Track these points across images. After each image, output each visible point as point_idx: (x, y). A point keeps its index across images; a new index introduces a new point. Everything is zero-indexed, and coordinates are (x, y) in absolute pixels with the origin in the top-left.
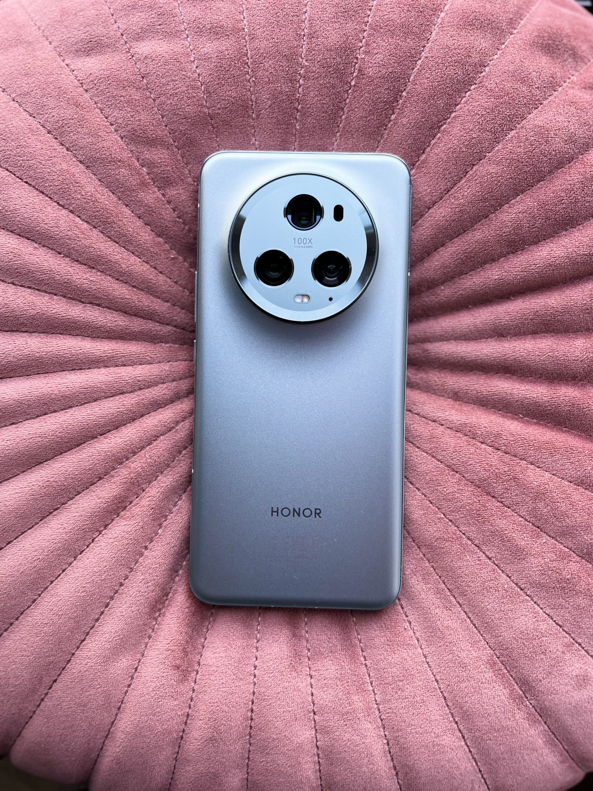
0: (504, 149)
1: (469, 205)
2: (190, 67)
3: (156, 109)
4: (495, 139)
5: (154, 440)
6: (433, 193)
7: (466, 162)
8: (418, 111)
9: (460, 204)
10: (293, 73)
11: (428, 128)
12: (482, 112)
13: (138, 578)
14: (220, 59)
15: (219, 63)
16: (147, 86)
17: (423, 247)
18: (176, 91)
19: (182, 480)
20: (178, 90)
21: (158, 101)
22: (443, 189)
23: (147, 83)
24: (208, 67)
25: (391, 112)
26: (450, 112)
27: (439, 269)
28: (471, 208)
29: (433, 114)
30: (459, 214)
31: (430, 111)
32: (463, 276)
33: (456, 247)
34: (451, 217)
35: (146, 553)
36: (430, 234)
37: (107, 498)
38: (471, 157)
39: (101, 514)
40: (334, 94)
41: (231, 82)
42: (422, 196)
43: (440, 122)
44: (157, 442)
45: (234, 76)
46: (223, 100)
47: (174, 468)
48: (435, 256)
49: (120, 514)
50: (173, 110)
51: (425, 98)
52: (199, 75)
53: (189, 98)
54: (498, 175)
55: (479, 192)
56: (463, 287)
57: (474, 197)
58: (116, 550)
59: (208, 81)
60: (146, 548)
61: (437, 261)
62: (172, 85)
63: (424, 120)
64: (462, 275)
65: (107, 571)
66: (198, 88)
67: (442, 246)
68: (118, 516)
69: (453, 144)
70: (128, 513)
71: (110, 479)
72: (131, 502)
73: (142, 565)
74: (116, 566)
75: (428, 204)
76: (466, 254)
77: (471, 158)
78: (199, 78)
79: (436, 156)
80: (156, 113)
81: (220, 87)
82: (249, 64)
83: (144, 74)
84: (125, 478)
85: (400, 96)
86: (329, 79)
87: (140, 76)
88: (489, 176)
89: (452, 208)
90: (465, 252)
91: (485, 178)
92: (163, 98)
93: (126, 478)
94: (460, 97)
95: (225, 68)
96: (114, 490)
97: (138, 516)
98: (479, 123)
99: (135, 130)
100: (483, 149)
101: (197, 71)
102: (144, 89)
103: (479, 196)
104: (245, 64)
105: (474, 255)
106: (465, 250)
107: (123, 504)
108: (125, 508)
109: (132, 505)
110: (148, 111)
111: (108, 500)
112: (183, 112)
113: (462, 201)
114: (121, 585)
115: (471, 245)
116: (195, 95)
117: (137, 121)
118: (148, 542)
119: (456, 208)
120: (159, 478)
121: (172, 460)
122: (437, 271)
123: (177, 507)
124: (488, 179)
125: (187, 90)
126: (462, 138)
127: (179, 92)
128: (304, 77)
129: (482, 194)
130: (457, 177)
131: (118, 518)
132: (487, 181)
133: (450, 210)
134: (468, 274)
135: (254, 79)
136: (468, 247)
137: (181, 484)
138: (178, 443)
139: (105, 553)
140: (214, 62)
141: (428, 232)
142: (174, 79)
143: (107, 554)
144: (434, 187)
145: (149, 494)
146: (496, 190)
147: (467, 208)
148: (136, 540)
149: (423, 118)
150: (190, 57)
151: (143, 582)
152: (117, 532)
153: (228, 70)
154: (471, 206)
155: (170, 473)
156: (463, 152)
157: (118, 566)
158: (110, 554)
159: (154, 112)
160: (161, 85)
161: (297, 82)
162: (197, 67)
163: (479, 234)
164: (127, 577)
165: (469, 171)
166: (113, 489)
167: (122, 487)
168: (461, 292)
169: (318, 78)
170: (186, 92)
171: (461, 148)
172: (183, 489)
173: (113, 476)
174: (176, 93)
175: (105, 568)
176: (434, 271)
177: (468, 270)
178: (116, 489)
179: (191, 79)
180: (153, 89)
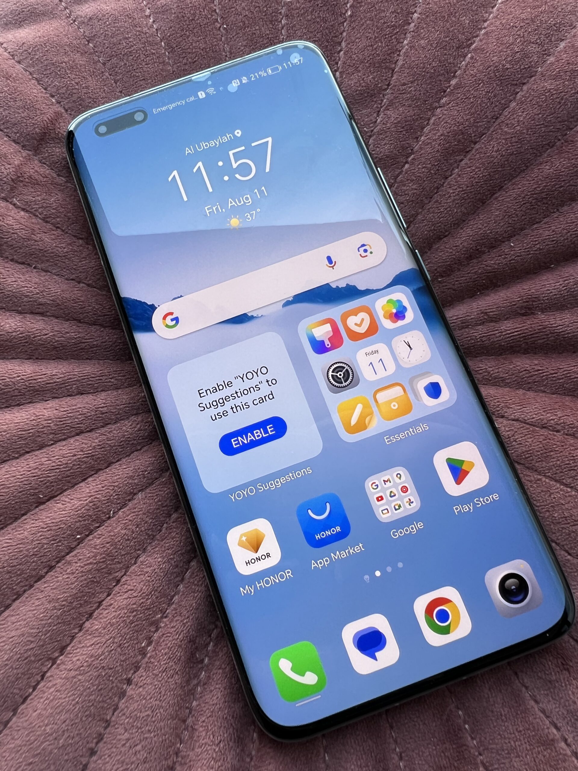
0: (558, 61)
1: (528, 132)
2: (145, 23)
3: (107, 74)
4: (543, 51)
5: (130, 500)
6: (478, 122)
7: (513, 81)
8: (438, 31)
9: (516, 133)
10: (273, 13)
11: (455, 48)
12: (519, 24)
13: (119, 737)
14: (182, 8)
15: (180, 13)
16: (94, 49)
17: (475, 194)
18: (130, 50)
19: (177, 558)
20: (132, 48)
21: (108, 65)
22: (490, 117)
23: (94, 46)
24: (167, 20)
25: (403, 36)
26: (478, 29)
27: (502, 219)
28: (531, 136)
29: (458, 31)
30: (517, 145)
31: (454, 30)
32: (535, 226)
33: (520, 188)
34: (508, 150)
35: (130, 691)
36: (483, 176)
37: (62, 600)
38: (519, 74)
39: (55, 628)
40: (327, 28)
41: (197, 32)
42: (464, 128)
43: (469, 40)
44: (135, 501)
45: (201, 26)
46: (190, 53)
47: (162, 541)
48: (493, 204)
49: (84, 626)
50: (128, 72)
51: (444, 16)
52: (157, 30)
53: (147, 56)
54: (559, 91)
55: (538, 114)
56: (540, 239)
57: (533, 122)
58: (79, 690)
59: (169, 34)
60: (129, 682)
61: (498, 210)
62: (125, 44)
63: (448, 39)
64: (534, 224)
65: (68, 730)
66: (156, 44)
67: (499, 190)
68: (80, 630)
69: (492, 61)
70: (96, 623)
71: (65, 569)
72: (100, 603)
73: (124, 714)
74: (81, 719)
75: (473, 138)
76: (535, 196)
77: (520, 76)
78: (157, 33)
79: (472, 78)
80: (108, 78)
81: (185, 39)
82: (217, 11)
83: (88, 37)
84: (88, 564)
85: (411, 18)
86: (319, 14)
87: (84, 40)
88: (547, 94)
89: (506, 139)
90: (533, 193)
91: (543, 97)
92: (114, 60)
93: (91, 563)
94: (486, 13)
95: (189, 18)
96: (73, 586)
97: (111, 626)
98: (519, 35)
99: (82, 100)
100: (532, 63)
101: (155, 26)
102: (91, 54)
103: (539, 119)
104: (212, 11)
105: (547, 195)
106: (533, 191)
107: (88, 609)
108: (91, 615)
109: (101, 608)
110: (97, 77)
111: (64, 603)
112: (140, 72)
113: (518, 128)
114: (93, 752)
115: (540, 183)
116: (154, 51)
117: (83, 88)
118: (132, 672)
119: (512, 137)
120: (141, 559)
121: (159, 527)
122: (499, 223)
123: (174, 606)
124: (546, 98)
125: (143, 47)
126: (502, 53)
127: (134, 50)
128: (287, 16)
129: (543, 116)
130: (505, 100)
131: (81, 634)
132: (546, 100)
133: (504, 141)
134: (542, 222)
135: (225, 26)
136: (536, 186)
137: (177, 566)
138: (166, 501)
139: (63, 696)
140: (175, 13)
141: (479, 173)
142: (127, 36)
143: (67, 699)
144: (479, 114)
145: (126, 586)
146: (560, 110)
147: (527, 136)
148: (111, 669)
149: (446, 37)
150: (144, 11)
151: (128, 745)
152: (81, 658)
153: (192, 20)
154: (532, 133)
155: (157, 549)
156: (508, 69)
157: (84, 719)
158: (71, 698)
159: (104, 77)
160: (111, 45)
161: (279, 22)
162: (154, 21)
163: (547, 167)
164: (100, 738)
165: (519, 92)
166: (72, 584)
167: (85, 580)
168: (538, 246)
169: (304, 13)
170: (143, 49)
171: (503, 66)
172: (179, 574)
173: (69, 563)
174: (130, 52)
175: (64, 725)
176: (495, 223)
177: (540, 217)
178: (76, 584)
179: (147, 34)
180: (101, 52)
